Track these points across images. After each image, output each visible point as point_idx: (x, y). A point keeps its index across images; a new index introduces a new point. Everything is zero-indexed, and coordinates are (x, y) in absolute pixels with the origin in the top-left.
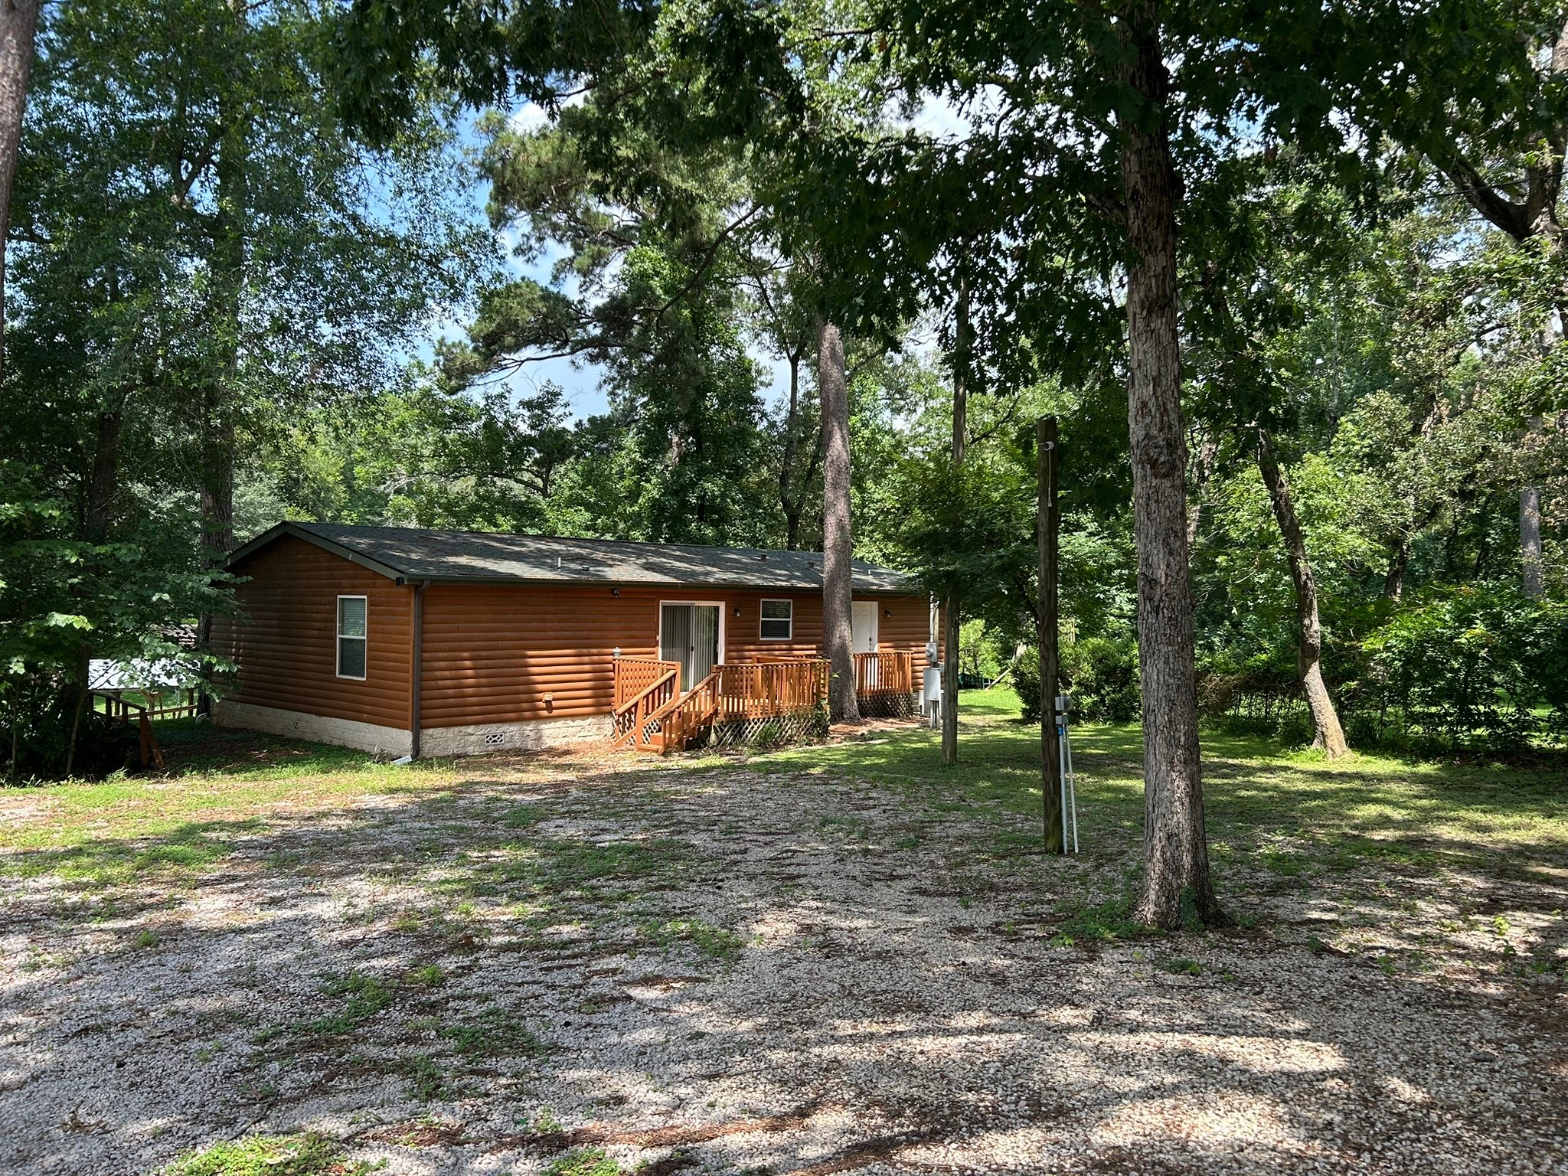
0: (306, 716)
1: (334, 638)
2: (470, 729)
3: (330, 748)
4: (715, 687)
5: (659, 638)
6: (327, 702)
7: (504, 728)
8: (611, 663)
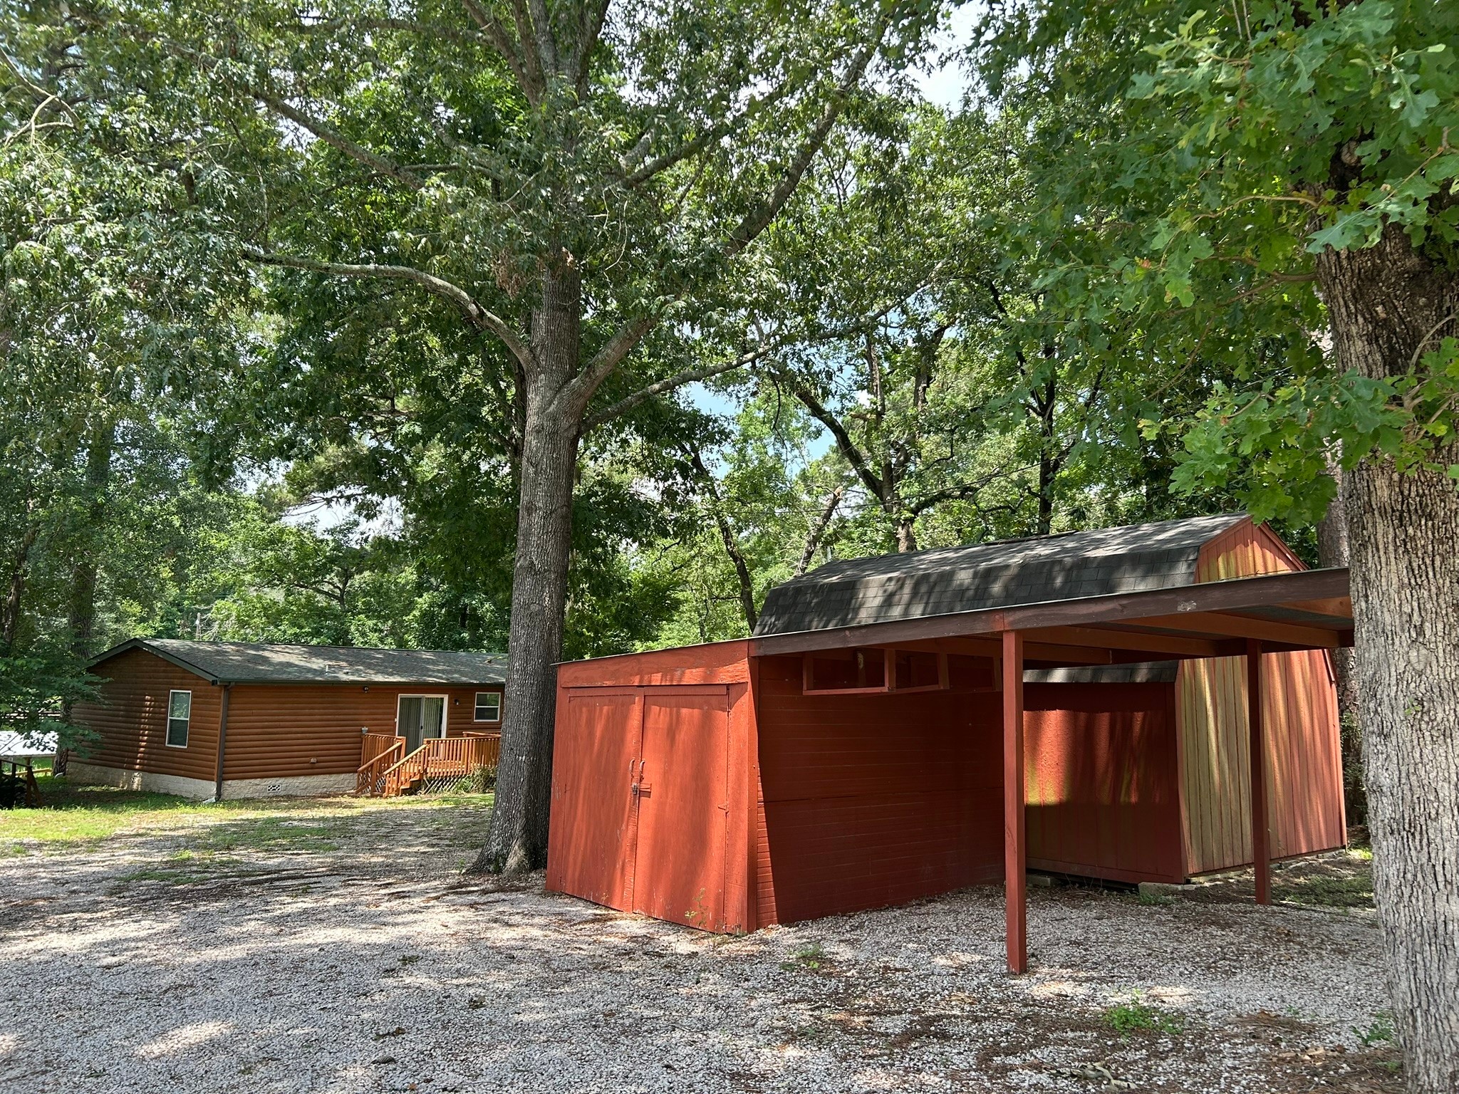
0: (141, 773)
1: (166, 719)
2: (257, 781)
3: (158, 795)
4: (427, 753)
5: (397, 720)
6: (159, 763)
7: (281, 780)
8: (361, 736)
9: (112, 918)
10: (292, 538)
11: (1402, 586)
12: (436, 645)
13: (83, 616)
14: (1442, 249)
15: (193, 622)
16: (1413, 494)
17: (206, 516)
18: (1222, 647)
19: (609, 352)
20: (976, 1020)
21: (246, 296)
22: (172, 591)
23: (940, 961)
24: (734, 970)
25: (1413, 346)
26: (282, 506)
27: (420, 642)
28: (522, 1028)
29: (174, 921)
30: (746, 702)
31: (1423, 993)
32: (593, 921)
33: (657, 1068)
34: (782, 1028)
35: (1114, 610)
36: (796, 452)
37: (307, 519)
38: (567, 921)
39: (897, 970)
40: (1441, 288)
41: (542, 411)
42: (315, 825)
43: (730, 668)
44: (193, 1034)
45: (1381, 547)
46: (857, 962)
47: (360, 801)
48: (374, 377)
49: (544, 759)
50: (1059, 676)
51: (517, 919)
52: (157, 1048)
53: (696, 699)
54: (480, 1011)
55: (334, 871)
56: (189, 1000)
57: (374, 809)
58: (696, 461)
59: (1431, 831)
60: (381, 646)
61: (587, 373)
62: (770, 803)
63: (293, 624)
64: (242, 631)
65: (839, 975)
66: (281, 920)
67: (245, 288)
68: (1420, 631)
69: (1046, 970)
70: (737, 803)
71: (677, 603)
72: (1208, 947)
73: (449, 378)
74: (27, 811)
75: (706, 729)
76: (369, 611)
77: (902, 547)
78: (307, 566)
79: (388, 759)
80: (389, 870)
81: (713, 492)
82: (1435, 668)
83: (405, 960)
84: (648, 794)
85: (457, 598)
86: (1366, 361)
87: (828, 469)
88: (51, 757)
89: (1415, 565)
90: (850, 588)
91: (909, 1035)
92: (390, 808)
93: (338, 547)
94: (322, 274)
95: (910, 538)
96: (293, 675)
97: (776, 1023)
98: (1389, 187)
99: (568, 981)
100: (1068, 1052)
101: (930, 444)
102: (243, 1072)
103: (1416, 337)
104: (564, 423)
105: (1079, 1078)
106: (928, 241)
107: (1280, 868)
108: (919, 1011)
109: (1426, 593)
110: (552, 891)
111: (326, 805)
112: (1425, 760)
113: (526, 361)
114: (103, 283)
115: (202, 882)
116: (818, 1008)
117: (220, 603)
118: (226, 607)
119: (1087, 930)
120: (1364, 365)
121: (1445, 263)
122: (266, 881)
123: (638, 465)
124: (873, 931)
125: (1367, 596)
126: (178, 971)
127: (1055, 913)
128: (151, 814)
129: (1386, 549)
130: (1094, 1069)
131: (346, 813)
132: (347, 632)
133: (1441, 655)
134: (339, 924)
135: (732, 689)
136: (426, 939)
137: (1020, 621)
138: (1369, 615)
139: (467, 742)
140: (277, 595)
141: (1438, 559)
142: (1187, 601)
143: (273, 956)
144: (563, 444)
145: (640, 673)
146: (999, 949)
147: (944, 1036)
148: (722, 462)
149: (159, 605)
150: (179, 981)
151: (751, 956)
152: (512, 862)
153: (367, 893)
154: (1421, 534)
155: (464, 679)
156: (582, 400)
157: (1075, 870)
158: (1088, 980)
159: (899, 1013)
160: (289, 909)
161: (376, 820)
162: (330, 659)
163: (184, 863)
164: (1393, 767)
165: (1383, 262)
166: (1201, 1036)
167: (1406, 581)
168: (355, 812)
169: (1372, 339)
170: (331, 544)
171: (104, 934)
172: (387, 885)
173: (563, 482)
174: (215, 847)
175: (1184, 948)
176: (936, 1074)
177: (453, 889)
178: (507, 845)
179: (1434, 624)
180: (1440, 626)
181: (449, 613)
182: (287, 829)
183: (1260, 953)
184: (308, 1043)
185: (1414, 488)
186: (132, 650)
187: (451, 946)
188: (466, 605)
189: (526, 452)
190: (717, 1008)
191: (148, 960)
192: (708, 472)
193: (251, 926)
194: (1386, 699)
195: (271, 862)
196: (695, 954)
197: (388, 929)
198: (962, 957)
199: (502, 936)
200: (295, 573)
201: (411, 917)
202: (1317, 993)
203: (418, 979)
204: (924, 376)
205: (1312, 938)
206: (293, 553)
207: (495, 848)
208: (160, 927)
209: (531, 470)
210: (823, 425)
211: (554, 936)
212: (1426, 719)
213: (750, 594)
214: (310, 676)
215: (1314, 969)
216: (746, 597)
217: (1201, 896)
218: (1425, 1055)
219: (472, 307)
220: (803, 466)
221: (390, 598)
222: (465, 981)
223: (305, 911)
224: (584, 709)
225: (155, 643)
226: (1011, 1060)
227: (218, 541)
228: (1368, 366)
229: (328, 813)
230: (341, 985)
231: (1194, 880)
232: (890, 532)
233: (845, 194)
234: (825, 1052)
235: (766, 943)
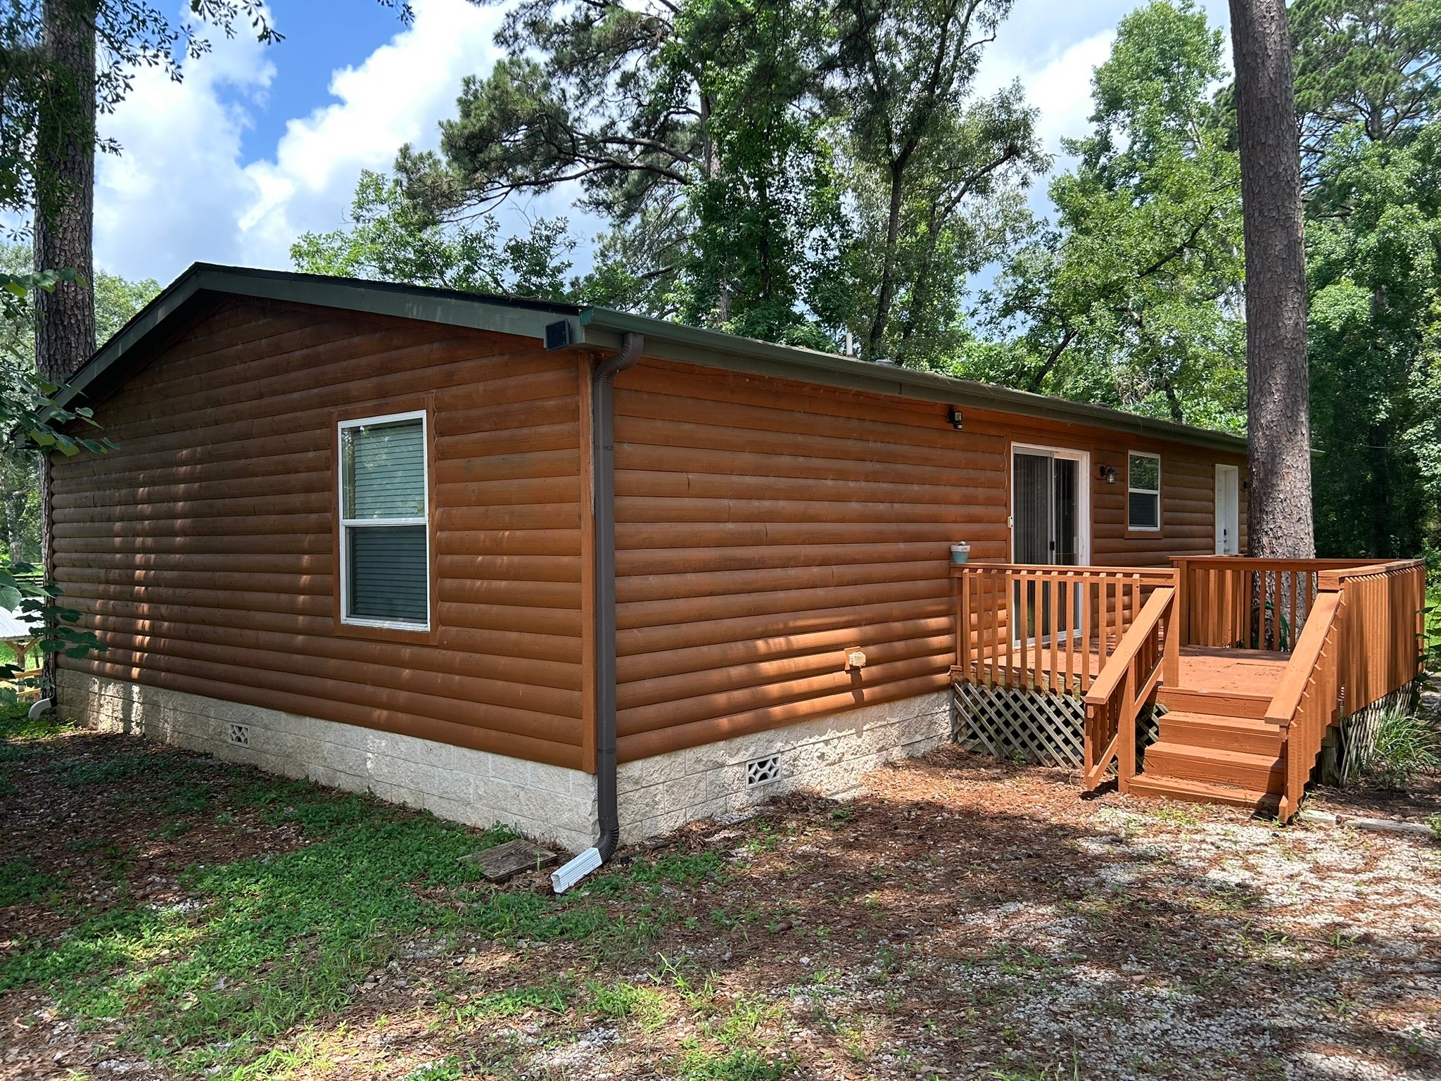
0: (263, 714)
1: (332, 529)
2: (718, 753)
5: (1011, 523)
7: (781, 740)
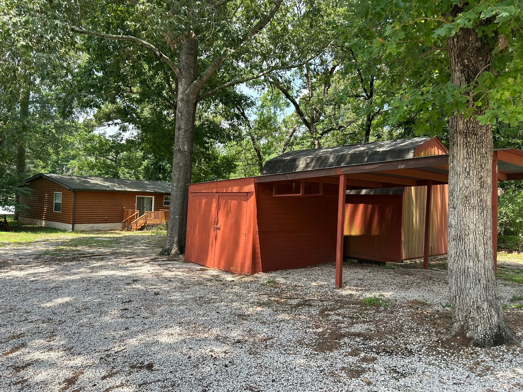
0: (45, 221)
1: (53, 202)
2: (87, 225)
3: (52, 228)
4: (147, 216)
5: (136, 205)
6: (51, 217)
7: (95, 224)
8: (123, 210)
9: (35, 266)
10: (97, 139)
11: (464, 158)
12: (149, 179)
13: (21, 165)
14: (488, 40)
15: (62, 169)
16: (471, 127)
17: (65, 129)
18: (419, 183)
19: (209, 71)
20: (322, 301)
21: (74, 46)
22: (54, 157)
23: (314, 284)
24: (245, 285)
25: (475, 75)
26: (93, 126)
27: (144, 177)
28: (171, 301)
29: (55, 267)
30: (253, 199)
31: (459, 291)
32: (200, 271)
33: (214, 313)
34: (257, 302)
35: (377, 167)
36: (282, 112)
37: (102, 132)
38: (191, 270)
39: (299, 286)
40: (487, 54)
41: (183, 92)
42: (106, 239)
43: (248, 187)
44: (60, 301)
45: (459, 145)
46: (286, 284)
47: (124, 232)
48: (123, 79)
49: (185, 217)
50: (364, 192)
51: (174, 269)
52: (49, 304)
53: (236, 197)
54: (158, 296)
55: (112, 254)
56: (60, 291)
57: (127, 235)
58: (243, 114)
59: (466, 239)
60: (130, 178)
61: (200, 79)
62: (261, 232)
63: (99, 170)
64: (80, 172)
65: (279, 287)
66: (92, 268)
67: (73, 43)
68: (469, 173)
69: (348, 287)
70: (249, 232)
71: (236, 166)
72: (403, 281)
73: (151, 79)
74: (5, 233)
75: (239, 208)
76: (126, 166)
77: (316, 147)
78: (103, 149)
79: (133, 218)
80: (131, 254)
81: (249, 126)
82: (472, 186)
83: (134, 281)
84: (219, 229)
85: (157, 162)
86: (460, 80)
87: (293, 119)
88: (13, 215)
89: (469, 151)
90: (294, 161)
91: (298, 305)
92: (134, 234)
93: (114, 142)
94: (102, 38)
95: (319, 144)
96: (98, 188)
97: (256, 301)
98: (461, 15)
99: (188, 288)
100: (349, 310)
101: (329, 110)
102: (77, 312)
103: (477, 71)
104: (192, 97)
105: (351, 318)
106: (328, 32)
107: (434, 258)
108: (303, 298)
109: (472, 161)
110: (187, 261)
111: (111, 233)
112: (466, 216)
113: (178, 73)
114: (20, 39)
115: (66, 256)
116: (270, 297)
117: (72, 161)
118: (74, 163)
119: (365, 275)
120: (459, 81)
121: (489, 45)
122: (89, 256)
123: (221, 114)
124: (294, 275)
125: (453, 162)
126: (57, 283)
127: (355, 271)
128: (49, 234)
129: (460, 145)
130: (356, 315)
131: (118, 236)
132: (118, 173)
133: (475, 181)
134: (112, 270)
135: (249, 195)
136: (142, 275)
137: (345, 171)
138: (453, 168)
139: (161, 213)
140: (92, 159)
141: (477, 149)
142: (402, 164)
143: (89, 279)
144: (191, 105)
145: (217, 188)
146: (333, 281)
147: (310, 305)
148: (252, 114)
149: (50, 162)
150: (57, 286)
151: (251, 281)
152: (173, 251)
153: (123, 260)
154: (472, 140)
155: (160, 191)
156: (198, 89)
157: (365, 257)
158: (361, 290)
159: (297, 299)
160: (95, 265)
161: (128, 238)
162: (112, 183)
163: (60, 250)
164: (456, 218)
165: (468, 44)
166: (394, 306)
167: (466, 156)
168: (121, 236)
169: (462, 72)
170: (111, 142)
171: (32, 271)
172: (130, 259)
173: (191, 119)
174: (71, 245)
175: (395, 281)
176: (305, 316)
177: (152, 260)
178: (172, 246)
179: (473, 171)
180: (475, 172)
181: (154, 167)
182: (96, 240)
183: (419, 283)
184: (100, 304)
185: (471, 125)
186: (40, 177)
187: (150, 276)
188: (161, 165)
189: (178, 108)
190: (237, 296)
191: (47, 279)
192: (247, 118)
193: (82, 270)
194: (456, 196)
195: (91, 250)
196: (233, 281)
197: (129, 271)
198: (321, 283)
199: (168, 274)
200: (99, 151)
201: (137, 268)
202: (434, 295)
203: (138, 286)
204: (327, 84)
205: (438, 279)
206: (98, 144)
207: (168, 247)
208: (51, 269)
209: (180, 114)
210: (290, 102)
211: (185, 274)
212: (468, 203)
213: (262, 163)
214: (104, 188)
215: (436, 288)
216: (260, 164)
217: (406, 266)
218: (458, 310)
219: (158, 53)
220: (284, 117)
221: (133, 162)
222: (154, 287)
223: (101, 266)
224: (198, 200)
225: (48, 175)
226: (331, 313)
227: (70, 139)
228: (460, 81)
229: (111, 236)
230: (112, 287)
231: (404, 261)
232: (312, 142)
233: (301, 13)
234: (270, 309)
235: (257, 278)
